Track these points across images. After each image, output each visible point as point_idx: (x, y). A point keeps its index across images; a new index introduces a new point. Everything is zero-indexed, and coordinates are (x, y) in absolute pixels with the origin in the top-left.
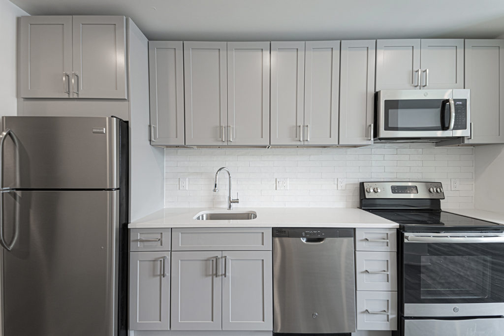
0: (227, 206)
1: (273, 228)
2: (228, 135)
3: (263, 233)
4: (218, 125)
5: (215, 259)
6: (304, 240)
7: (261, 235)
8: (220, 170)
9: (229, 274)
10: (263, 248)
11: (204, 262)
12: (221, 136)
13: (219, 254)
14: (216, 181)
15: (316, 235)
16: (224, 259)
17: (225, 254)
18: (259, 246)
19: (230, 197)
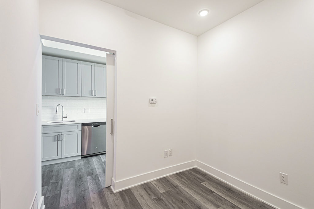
0: (61, 119)
1: (82, 124)
2: (62, 92)
3: (78, 125)
4: (58, 88)
5: (58, 135)
6: (93, 126)
7: (77, 126)
8: (58, 105)
9: (65, 139)
10: (78, 130)
11: (54, 137)
12: (59, 92)
13: (60, 134)
14: (57, 109)
15: (97, 125)
16: (62, 135)
17: (62, 133)
18: (77, 130)
19: (63, 116)
